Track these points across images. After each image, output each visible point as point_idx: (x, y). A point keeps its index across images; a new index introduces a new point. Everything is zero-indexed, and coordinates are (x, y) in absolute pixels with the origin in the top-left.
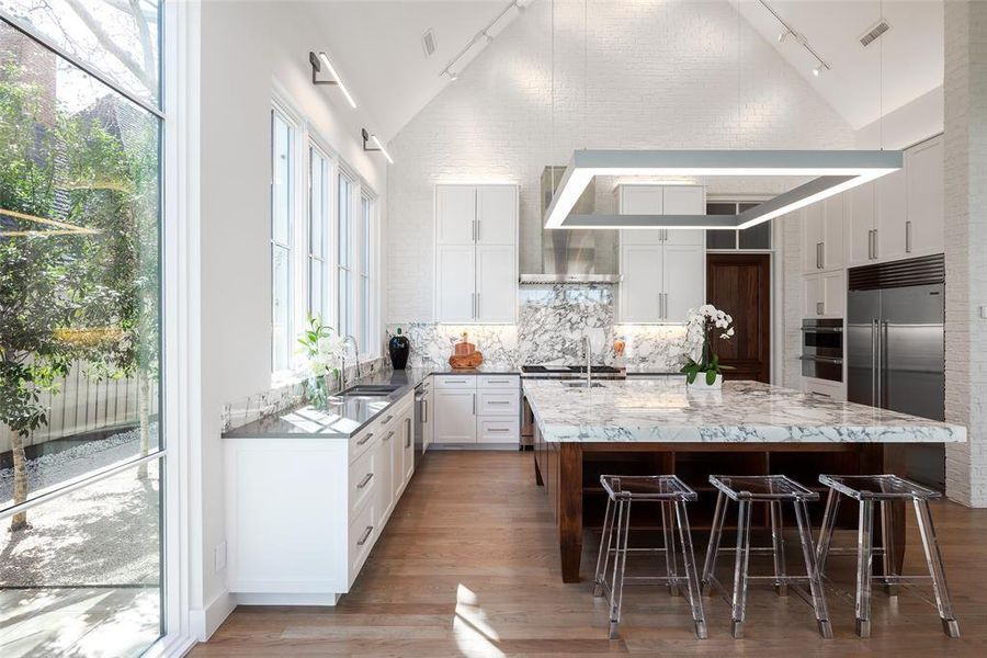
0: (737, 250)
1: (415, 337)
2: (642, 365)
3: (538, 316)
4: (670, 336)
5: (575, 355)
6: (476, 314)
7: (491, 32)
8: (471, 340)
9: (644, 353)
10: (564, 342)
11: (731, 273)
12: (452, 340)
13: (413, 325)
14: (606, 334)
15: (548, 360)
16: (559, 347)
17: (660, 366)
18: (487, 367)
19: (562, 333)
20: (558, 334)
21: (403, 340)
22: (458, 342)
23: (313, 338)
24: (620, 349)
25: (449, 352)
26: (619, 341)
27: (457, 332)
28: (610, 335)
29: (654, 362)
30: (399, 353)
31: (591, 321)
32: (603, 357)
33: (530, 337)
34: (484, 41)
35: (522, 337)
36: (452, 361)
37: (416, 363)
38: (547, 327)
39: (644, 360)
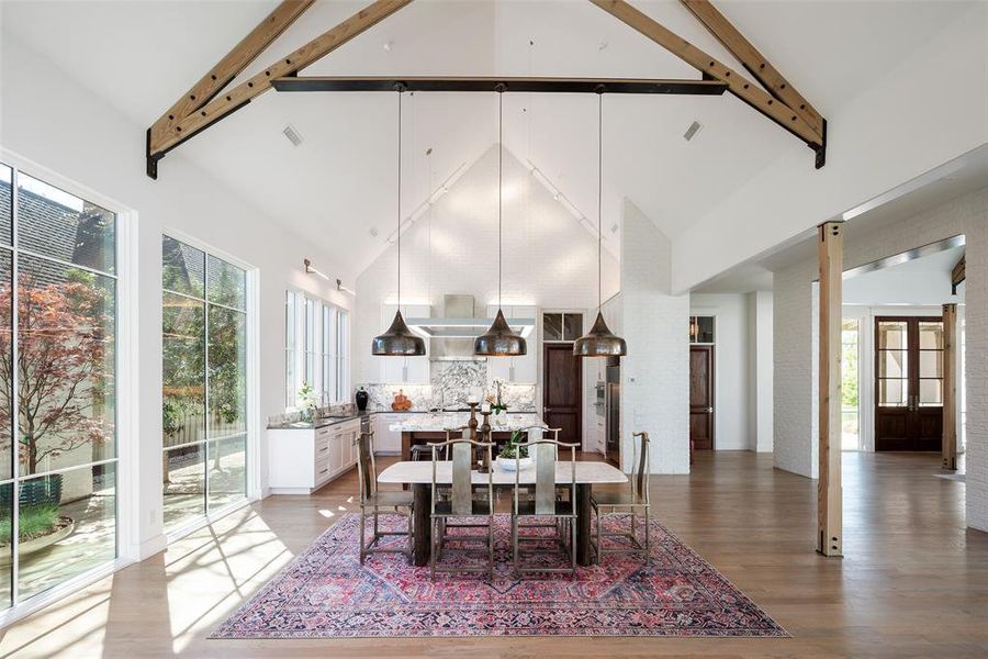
0: (563, 341)
1: (372, 392)
4: (520, 391)
6: (405, 379)
7: (414, 219)
8: (405, 394)
10: (459, 395)
11: (560, 355)
12: (394, 393)
13: (370, 385)
16: (456, 398)
18: (415, 409)
19: (458, 390)
20: (455, 390)
21: (365, 393)
22: (397, 395)
23: (305, 391)
25: (392, 401)
27: (396, 389)
28: (486, 391)
30: (362, 401)
31: (475, 383)
33: (439, 392)
34: (410, 222)
35: (435, 392)
36: (393, 405)
37: (372, 407)
38: (449, 386)
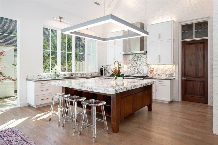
0: (194, 39)
2: (158, 76)
3: (131, 63)
5: (140, 73)
9: (158, 73)
10: (137, 70)
14: (148, 67)
15: (134, 74)
17: (163, 77)
19: (137, 67)
20: (136, 67)
22: (115, 69)
24: (152, 72)
26: (151, 69)
28: (149, 68)
29: (162, 76)
32: (147, 74)
33: (129, 68)
37: (107, 74)
38: (133, 65)
39: (158, 75)
